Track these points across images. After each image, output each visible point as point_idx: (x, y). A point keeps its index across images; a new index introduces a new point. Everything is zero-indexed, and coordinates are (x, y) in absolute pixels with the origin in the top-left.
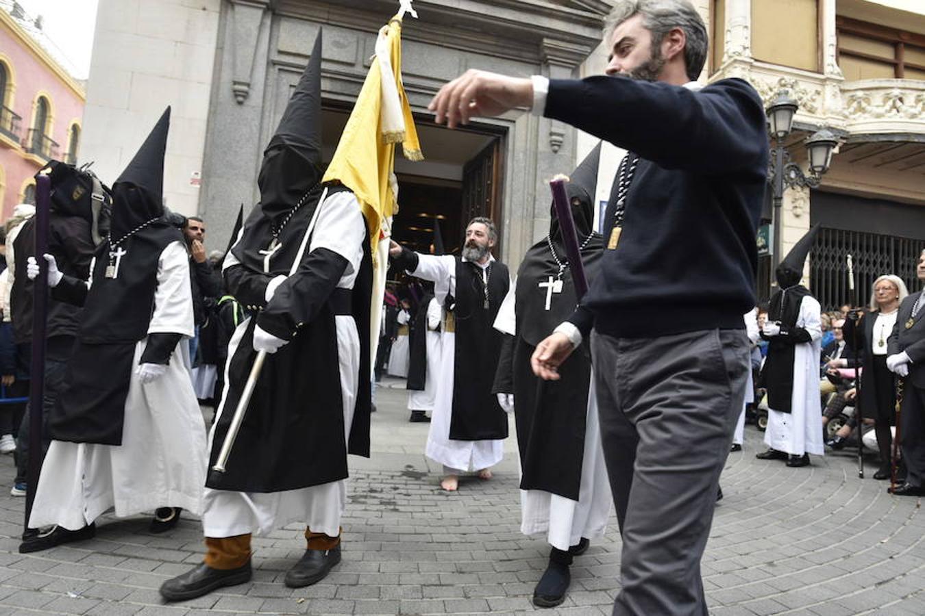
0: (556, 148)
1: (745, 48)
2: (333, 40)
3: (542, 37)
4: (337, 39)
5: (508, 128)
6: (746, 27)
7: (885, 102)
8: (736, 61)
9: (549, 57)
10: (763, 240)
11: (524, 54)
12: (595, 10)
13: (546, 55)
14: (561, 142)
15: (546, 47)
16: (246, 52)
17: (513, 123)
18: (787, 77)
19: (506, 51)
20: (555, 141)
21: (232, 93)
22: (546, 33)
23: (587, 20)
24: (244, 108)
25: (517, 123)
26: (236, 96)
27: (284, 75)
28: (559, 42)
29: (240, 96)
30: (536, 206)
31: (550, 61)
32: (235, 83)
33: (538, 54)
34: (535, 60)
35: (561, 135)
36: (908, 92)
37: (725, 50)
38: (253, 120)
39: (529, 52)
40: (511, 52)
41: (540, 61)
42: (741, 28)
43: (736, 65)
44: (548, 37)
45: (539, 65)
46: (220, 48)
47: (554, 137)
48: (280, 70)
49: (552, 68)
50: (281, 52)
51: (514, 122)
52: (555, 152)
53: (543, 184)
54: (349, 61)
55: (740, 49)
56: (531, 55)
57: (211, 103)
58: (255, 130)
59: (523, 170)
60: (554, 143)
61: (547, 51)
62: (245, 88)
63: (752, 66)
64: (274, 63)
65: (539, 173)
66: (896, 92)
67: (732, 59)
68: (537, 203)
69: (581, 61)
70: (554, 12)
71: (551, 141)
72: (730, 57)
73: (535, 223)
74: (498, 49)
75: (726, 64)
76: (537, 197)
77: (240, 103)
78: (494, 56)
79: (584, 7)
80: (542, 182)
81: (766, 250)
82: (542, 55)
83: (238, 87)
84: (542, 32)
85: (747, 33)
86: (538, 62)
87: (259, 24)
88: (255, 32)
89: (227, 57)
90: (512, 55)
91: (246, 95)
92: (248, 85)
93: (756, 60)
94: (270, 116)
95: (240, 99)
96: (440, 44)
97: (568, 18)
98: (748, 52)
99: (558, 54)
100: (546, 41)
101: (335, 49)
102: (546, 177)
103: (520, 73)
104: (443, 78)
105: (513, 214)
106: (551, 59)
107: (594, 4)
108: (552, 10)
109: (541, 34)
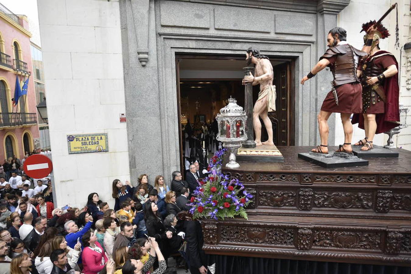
2: (194, 13)
4: (197, 12)
5: (299, 57)
9: (325, 9)
11: (308, 8)
13: (323, 8)
15: (323, 3)
16: (142, 30)
17: (302, 54)
19: (298, 7)
21: (138, 61)
24: (147, 68)
25: (304, 53)
26: (141, 62)
27: (167, 42)
29: (143, 62)
30: (318, 105)
31: (324, 12)
32: (139, 53)
33: (316, 7)
34: (314, 11)
38: (153, 75)
39: (311, 6)
40: (301, 8)
41: (317, 11)
45: (316, 13)
46: (124, 29)
48: (164, 38)
49: (325, 15)
50: (163, 26)
51: (302, 52)
54: (206, 27)
56: (312, 8)
57: (124, 67)
58: (156, 82)
61: (324, 6)
62: (146, 56)
64: (160, 35)
68: (318, 103)
69: (341, 10)
74: (294, 7)
76: (318, 99)
77: (144, 66)
78: (290, 11)
80: (321, 90)
82: (319, 8)
83: (141, 56)
86: (316, 12)
87: (148, 9)
88: (146, 15)
89: (130, 34)
90: (301, 10)
91: (146, 60)
92: (147, 53)
94: (162, 71)
95: (144, 63)
96: (259, 7)
99: (331, 7)
101: (196, 19)
102: (323, 86)
103: (306, 21)
104: (262, 31)
105: (304, 110)
106: (325, 11)
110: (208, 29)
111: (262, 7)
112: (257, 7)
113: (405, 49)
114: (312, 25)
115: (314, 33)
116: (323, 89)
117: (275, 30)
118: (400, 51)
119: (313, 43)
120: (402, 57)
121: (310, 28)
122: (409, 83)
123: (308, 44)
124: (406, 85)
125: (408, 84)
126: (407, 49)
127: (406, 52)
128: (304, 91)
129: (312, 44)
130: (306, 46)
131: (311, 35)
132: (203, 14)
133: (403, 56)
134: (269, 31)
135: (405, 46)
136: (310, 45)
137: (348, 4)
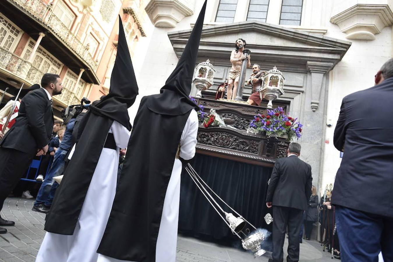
0: (314, 109)
3: (307, 61)
5: (290, 101)
9: (311, 69)
11: (299, 69)
12: (335, 46)
13: (309, 68)
14: (317, 107)
15: (309, 65)
19: (290, 69)
22: (309, 59)
23: (330, 51)
25: (294, 99)
28: (315, 62)
31: (311, 71)
33: (305, 68)
34: (304, 71)
35: (318, 104)
39: (301, 68)
40: (292, 69)
44: (309, 61)
49: (312, 74)
51: (293, 99)
52: (314, 111)
60: (313, 107)
61: (309, 67)
69: (328, 70)
70: (312, 50)
71: (312, 106)
74: (286, 68)
79: (328, 46)
80: (306, 126)
82: (307, 69)
84: (306, 59)
86: (306, 72)
90: (293, 70)
97: (320, 51)
99: (315, 67)
100: (308, 62)
102: (308, 123)
103: (297, 77)
107: (334, 44)
108: (311, 49)
109: (306, 60)
110: (221, 79)
114: (302, 80)
115: (304, 85)
121: (300, 82)
123: (298, 93)
129: (301, 93)
130: (296, 94)
131: (302, 87)
132: (220, 71)
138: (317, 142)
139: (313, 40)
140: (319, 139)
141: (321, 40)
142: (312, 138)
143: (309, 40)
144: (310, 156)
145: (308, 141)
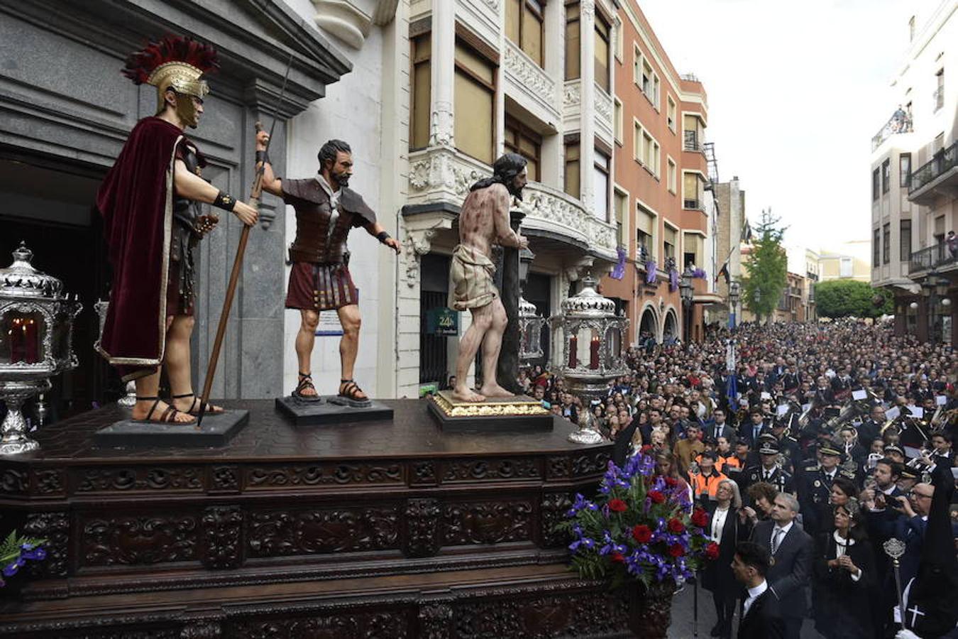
0: (267, 224)
1: (451, 137)
3: (253, 77)
6: (451, 115)
7: (531, 200)
8: (444, 149)
9: (259, 103)
10: (452, 322)
11: (225, 89)
12: (321, 61)
13: (256, 99)
14: (273, 217)
15: (256, 89)
18: (476, 169)
20: (267, 216)
22: (260, 72)
23: (310, 69)
28: (273, 87)
30: (244, 302)
31: (259, 108)
34: (237, 98)
35: (273, 209)
36: (543, 194)
37: (432, 132)
39: (230, 87)
41: (243, 101)
42: (447, 114)
43: (444, 153)
44: (261, 78)
45: (241, 106)
47: (265, 211)
49: (261, 115)
52: (265, 228)
53: (253, 272)
55: (447, 137)
56: (230, 91)
59: (224, 253)
60: (264, 218)
61: (258, 95)
63: (454, 154)
65: (246, 258)
66: (539, 194)
67: (440, 147)
68: (245, 297)
69: (293, 114)
70: (273, 49)
72: (438, 143)
73: (244, 324)
75: (433, 148)
76: (245, 290)
80: (250, 269)
81: (455, 332)
82: (249, 97)
84: (256, 71)
85: (451, 121)
86: (241, 103)
93: (459, 151)
96: (95, 45)
97: (289, 61)
98: (452, 143)
99: (271, 101)
100: (259, 82)
102: (255, 262)
103: (218, 114)
104: (101, 104)
105: (211, 311)
106: (261, 106)
107: (320, 52)
108: (273, 46)
109: (253, 73)
111: (102, 48)
112: (87, 42)
113: (403, 215)
114: (233, 126)
115: (237, 144)
116: (255, 268)
117: (138, 113)
118: (395, 218)
119: (235, 166)
120: (400, 229)
121: (228, 133)
122: (412, 275)
123: (222, 165)
124: (407, 278)
125: (409, 277)
126: (407, 215)
127: (406, 221)
128: (211, 269)
129: (232, 169)
130: (216, 171)
131: (230, 149)
133: (402, 228)
134: (121, 111)
135: (404, 209)
136: (228, 169)
137: (307, 107)
138: (274, 310)
139: (277, 20)
140: (277, 304)
141: (295, 30)
142: (263, 300)
143: (270, 13)
144: (262, 348)
145: (256, 311)
